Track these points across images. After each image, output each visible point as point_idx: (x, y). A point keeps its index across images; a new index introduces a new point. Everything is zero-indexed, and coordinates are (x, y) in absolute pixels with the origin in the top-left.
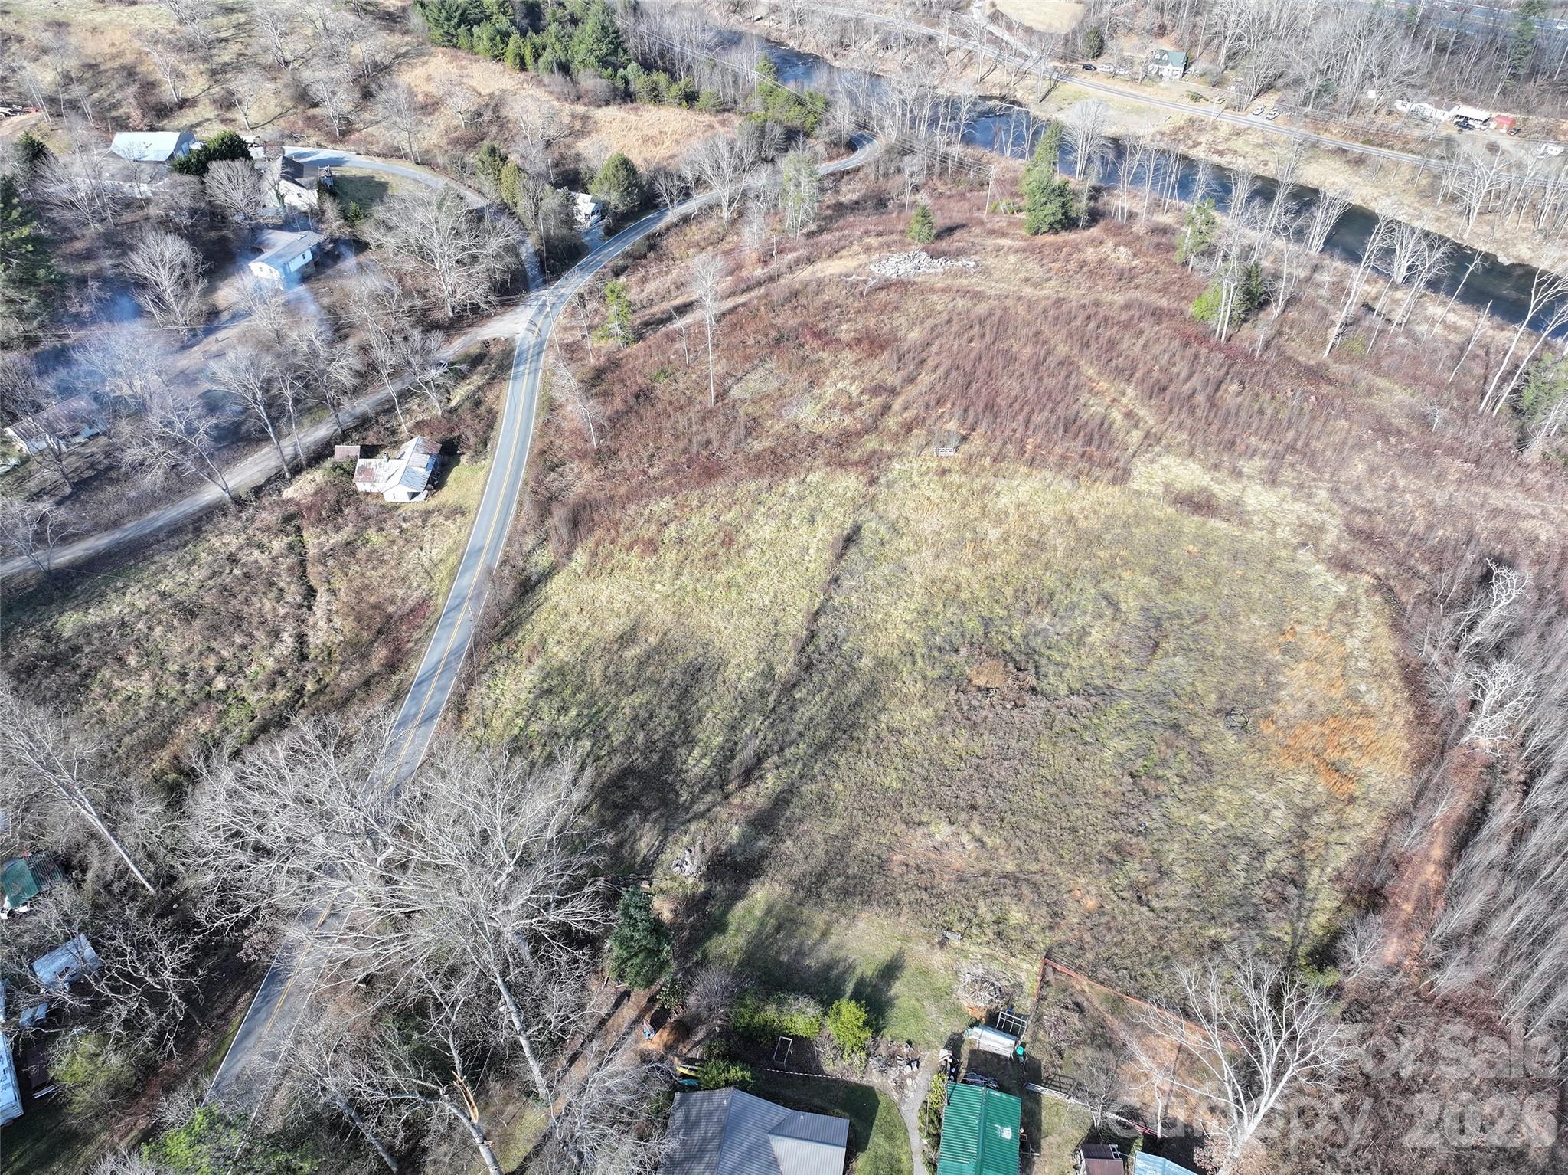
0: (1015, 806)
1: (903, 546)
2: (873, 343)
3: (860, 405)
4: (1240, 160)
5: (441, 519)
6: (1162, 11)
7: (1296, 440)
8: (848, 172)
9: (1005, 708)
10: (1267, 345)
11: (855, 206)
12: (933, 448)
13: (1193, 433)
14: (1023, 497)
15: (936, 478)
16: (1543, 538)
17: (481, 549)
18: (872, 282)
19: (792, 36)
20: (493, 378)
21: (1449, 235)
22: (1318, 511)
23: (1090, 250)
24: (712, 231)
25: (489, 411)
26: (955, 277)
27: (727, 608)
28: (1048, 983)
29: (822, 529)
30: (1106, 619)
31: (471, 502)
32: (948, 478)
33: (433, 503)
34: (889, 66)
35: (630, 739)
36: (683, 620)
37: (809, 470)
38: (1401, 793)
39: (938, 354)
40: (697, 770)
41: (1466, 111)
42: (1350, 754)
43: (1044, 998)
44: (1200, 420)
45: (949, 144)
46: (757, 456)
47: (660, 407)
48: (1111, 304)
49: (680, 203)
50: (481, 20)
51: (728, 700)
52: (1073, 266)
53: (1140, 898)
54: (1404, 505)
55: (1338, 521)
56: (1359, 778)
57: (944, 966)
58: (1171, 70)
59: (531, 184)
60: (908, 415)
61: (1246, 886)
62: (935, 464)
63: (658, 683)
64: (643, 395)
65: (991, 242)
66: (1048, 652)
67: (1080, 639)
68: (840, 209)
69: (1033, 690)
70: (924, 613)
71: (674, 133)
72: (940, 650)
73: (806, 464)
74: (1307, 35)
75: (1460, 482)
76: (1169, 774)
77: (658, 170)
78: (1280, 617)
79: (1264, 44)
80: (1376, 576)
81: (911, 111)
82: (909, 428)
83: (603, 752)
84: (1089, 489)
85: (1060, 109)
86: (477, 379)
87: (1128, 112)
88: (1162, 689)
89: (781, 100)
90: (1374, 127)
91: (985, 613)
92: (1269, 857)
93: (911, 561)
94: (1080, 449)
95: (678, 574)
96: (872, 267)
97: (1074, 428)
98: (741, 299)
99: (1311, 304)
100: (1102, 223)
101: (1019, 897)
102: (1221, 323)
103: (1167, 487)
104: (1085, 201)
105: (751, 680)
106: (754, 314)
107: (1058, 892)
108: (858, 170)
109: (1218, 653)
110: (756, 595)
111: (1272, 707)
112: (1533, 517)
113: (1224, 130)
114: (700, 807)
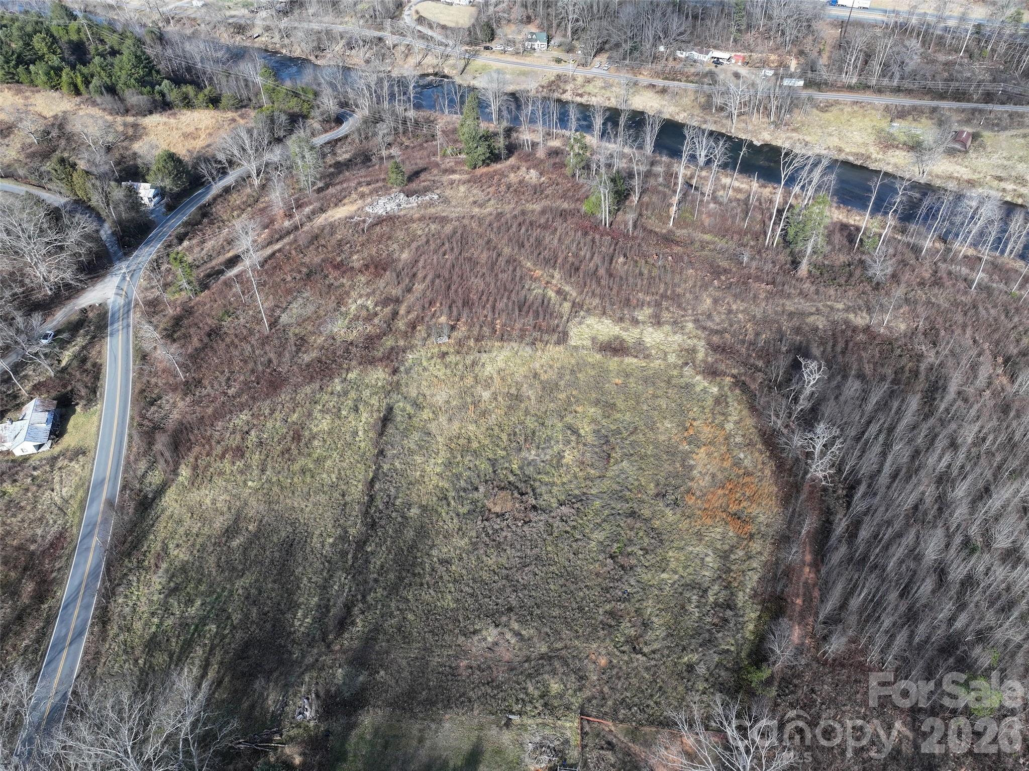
0: (538, 601)
1: (425, 417)
2: (377, 267)
3: (376, 314)
4: (593, 98)
5: (66, 462)
6: (526, 7)
7: (666, 291)
8: (340, 140)
9: (517, 526)
10: (635, 226)
11: (348, 165)
12: (433, 339)
13: (602, 297)
14: (501, 364)
15: (439, 361)
16: (821, 327)
17: (103, 481)
18: (369, 221)
19: (283, 46)
20: (94, 337)
21: (724, 131)
22: (690, 338)
23: (512, 175)
24: (249, 196)
25: (95, 365)
26: (426, 208)
27: (306, 490)
28: (586, 733)
29: (365, 415)
30: (573, 444)
31: (89, 443)
32: (448, 359)
33: (57, 449)
34: (355, 60)
35: (246, 616)
36: (273, 506)
37: (348, 370)
38: (779, 524)
39: (424, 268)
40: (302, 629)
41: (717, 54)
42: (744, 504)
43: (586, 746)
44: (605, 287)
45: (405, 110)
46: (308, 365)
47: (228, 340)
48: (533, 211)
49: (220, 179)
50: (35, 60)
51: (318, 565)
52: (503, 188)
53: (634, 648)
54: (739, 322)
55: (703, 343)
56: (753, 519)
57: (512, 741)
58: (538, 45)
59: (98, 183)
60: (412, 316)
61: (700, 618)
62: (436, 350)
63: (262, 563)
64: (214, 333)
65: (446, 178)
66: (539, 477)
67: (558, 462)
68: (340, 167)
69: (534, 508)
70: (448, 464)
71: (207, 128)
72: (465, 490)
73: (345, 366)
74: (616, 15)
75: (767, 298)
76: (635, 549)
77: (198, 158)
78: (682, 418)
79: (593, 23)
80: (734, 376)
81: (375, 92)
82: (413, 326)
83: (227, 632)
84: (543, 351)
85: (475, 78)
86: (80, 341)
87: (518, 75)
88: (619, 488)
89: (281, 95)
90: (668, 69)
91: (491, 456)
92: (710, 593)
93: (433, 427)
94: (532, 322)
95: (263, 471)
96: (367, 209)
97: (525, 309)
98: (277, 246)
99: (655, 191)
100: (516, 154)
101: (554, 672)
102: (604, 215)
103: (593, 339)
104: (501, 139)
105: (332, 545)
106: (288, 258)
107: (580, 659)
108: (346, 137)
109: (649, 453)
110: (325, 476)
111: (690, 484)
112: (812, 314)
113: (580, 80)
114: (309, 660)
